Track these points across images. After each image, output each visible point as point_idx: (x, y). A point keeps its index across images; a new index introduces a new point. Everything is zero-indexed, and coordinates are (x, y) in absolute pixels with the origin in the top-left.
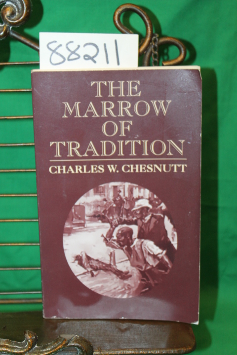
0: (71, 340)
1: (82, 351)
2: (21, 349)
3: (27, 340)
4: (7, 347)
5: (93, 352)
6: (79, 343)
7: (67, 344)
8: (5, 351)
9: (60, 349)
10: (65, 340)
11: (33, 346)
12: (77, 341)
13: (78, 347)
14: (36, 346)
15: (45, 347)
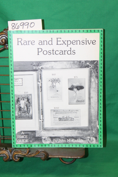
0: (41, 151)
1: (45, 155)
2: (25, 154)
3: (27, 151)
4: (20, 153)
5: (48, 156)
6: (44, 152)
7: (40, 152)
8: (20, 154)
9: (37, 154)
10: (39, 151)
11: (29, 152)
12: (43, 152)
13: (43, 154)
14: (30, 153)
15: (33, 154)
